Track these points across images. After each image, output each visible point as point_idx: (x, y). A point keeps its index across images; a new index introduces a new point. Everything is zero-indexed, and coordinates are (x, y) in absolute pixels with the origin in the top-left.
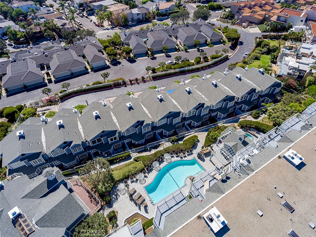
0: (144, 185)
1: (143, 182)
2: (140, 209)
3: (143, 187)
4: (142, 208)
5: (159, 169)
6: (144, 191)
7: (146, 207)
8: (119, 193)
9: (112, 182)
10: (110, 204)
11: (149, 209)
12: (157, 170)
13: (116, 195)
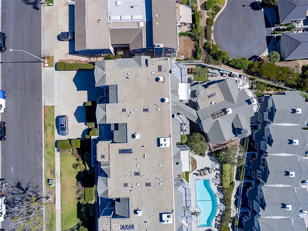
0: (211, 180)
1: (213, 180)
2: (198, 170)
3: (210, 179)
4: (198, 172)
5: (217, 196)
6: (207, 178)
7: (197, 175)
8: (214, 162)
9: (223, 162)
10: (210, 154)
11: (195, 176)
12: (217, 194)
13: (213, 160)
